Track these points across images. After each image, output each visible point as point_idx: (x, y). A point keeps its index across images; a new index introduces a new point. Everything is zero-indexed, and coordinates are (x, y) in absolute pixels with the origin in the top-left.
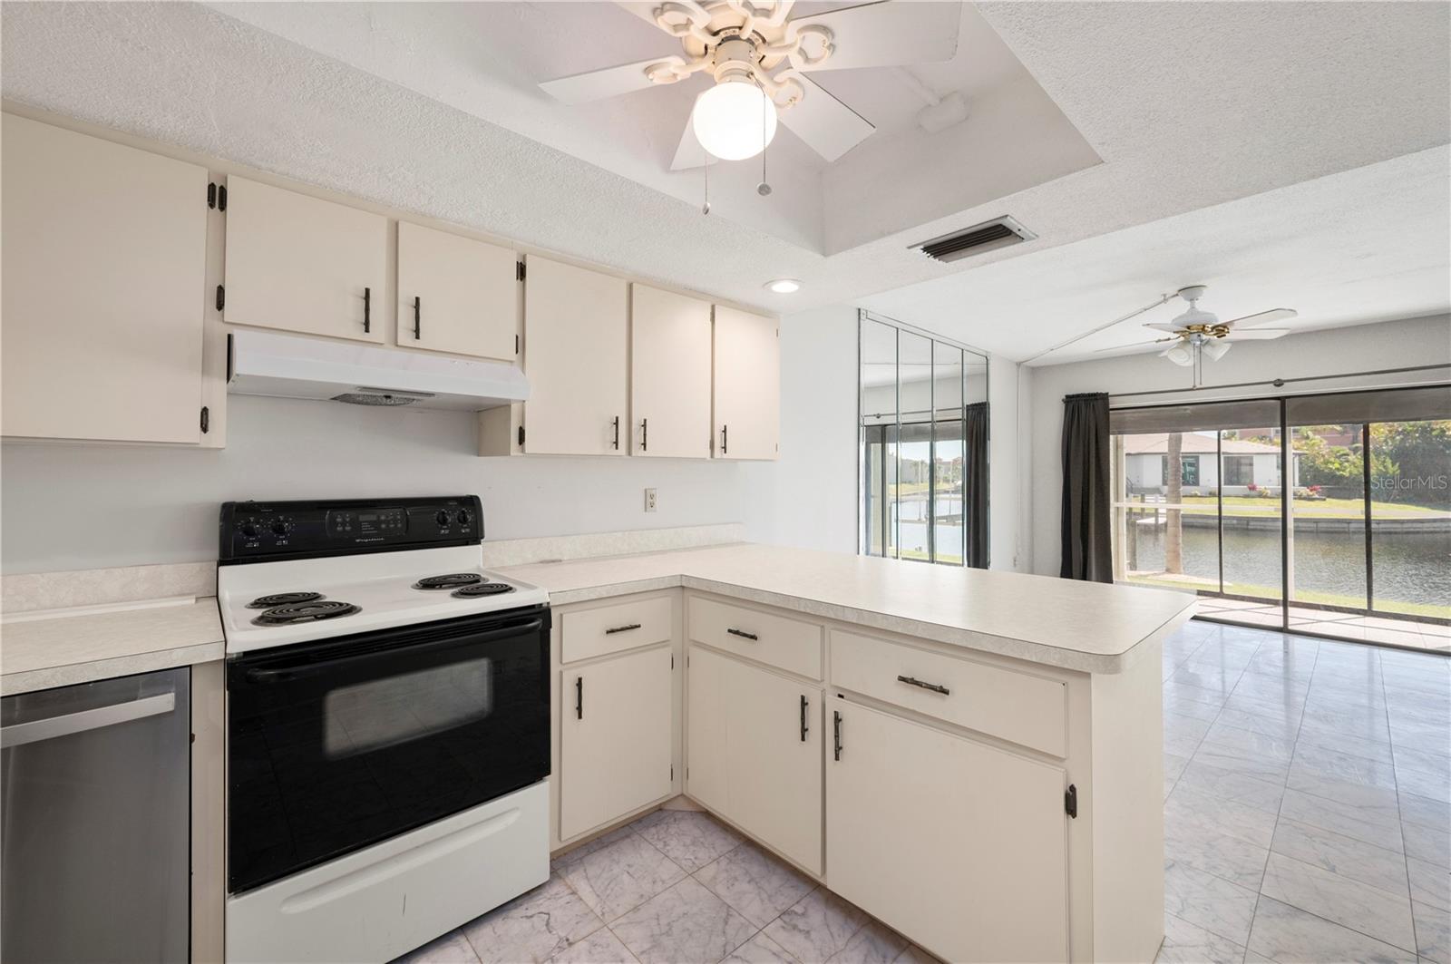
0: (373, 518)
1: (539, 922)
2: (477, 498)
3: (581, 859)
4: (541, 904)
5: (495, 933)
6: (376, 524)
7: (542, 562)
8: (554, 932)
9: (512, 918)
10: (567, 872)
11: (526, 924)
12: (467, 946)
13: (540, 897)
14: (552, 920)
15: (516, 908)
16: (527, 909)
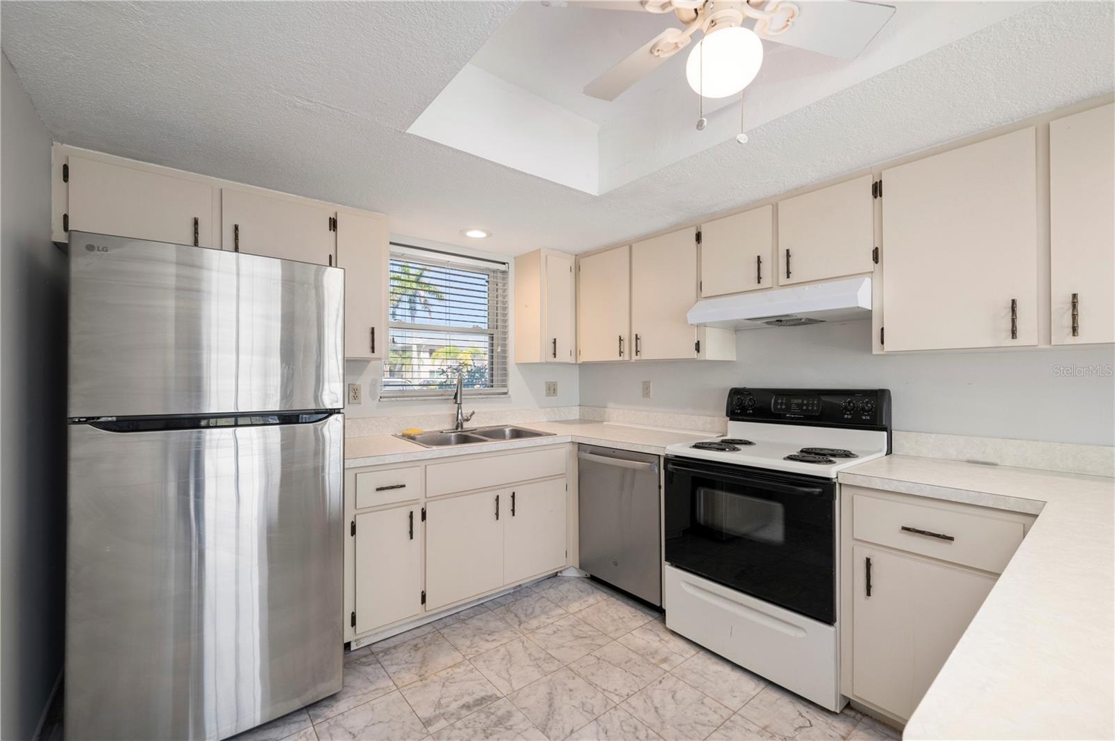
0: (800, 401)
1: (800, 722)
2: (889, 391)
3: (888, 736)
4: (818, 720)
5: (777, 700)
6: (799, 405)
7: (968, 462)
8: (797, 733)
9: (794, 706)
10: (866, 729)
11: (794, 715)
12: (759, 689)
13: (825, 717)
14: (808, 729)
15: (804, 705)
16: (807, 712)
